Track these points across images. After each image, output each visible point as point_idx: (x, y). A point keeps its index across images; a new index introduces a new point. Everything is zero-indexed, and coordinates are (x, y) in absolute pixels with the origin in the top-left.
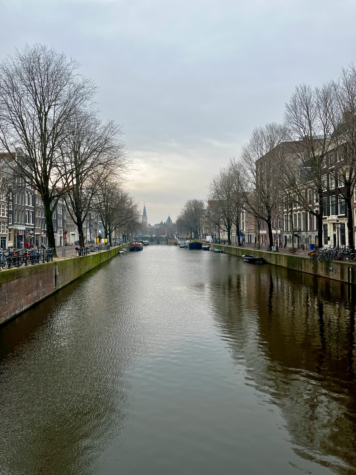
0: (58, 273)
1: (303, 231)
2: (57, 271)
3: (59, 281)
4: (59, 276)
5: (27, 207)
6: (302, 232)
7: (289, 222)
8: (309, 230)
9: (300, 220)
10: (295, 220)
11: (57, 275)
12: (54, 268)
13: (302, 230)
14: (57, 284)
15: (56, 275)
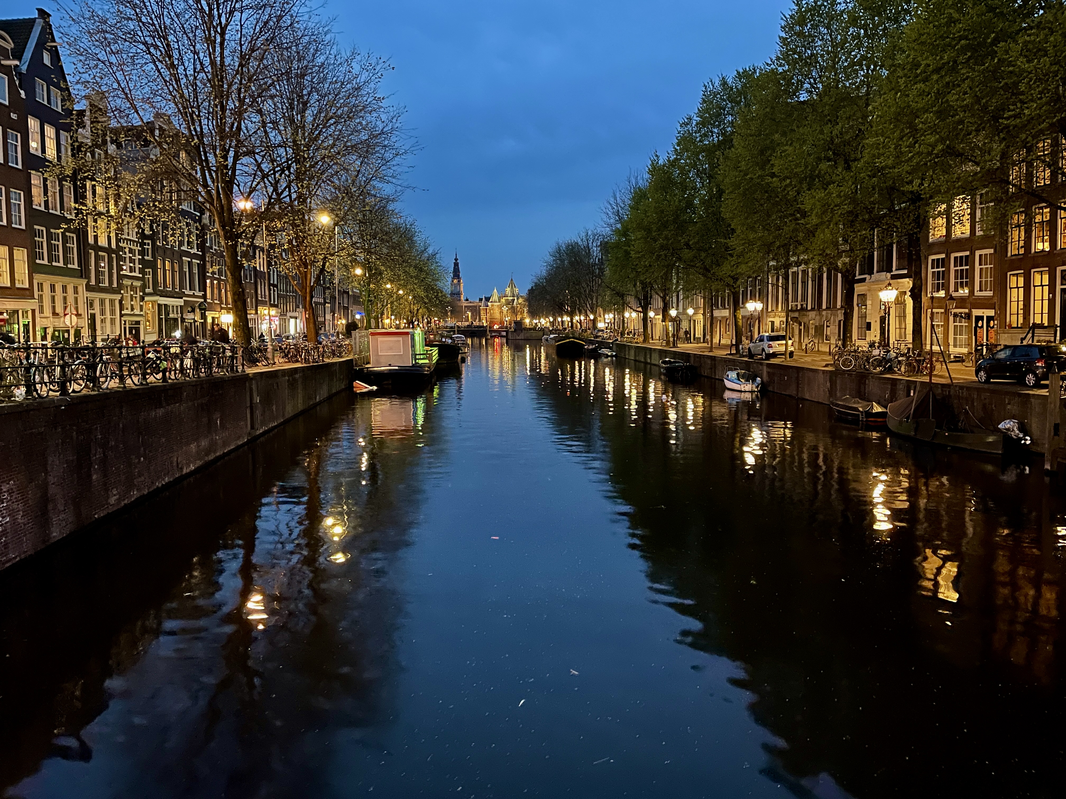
1: (813, 309)
2: (255, 394)
3: (260, 417)
4: (259, 405)
5: (187, 254)
6: (808, 313)
7: (780, 289)
8: (824, 307)
9: (805, 283)
10: (795, 283)
11: (255, 402)
12: (248, 387)
13: (809, 308)
14: (256, 423)
15: (252, 403)
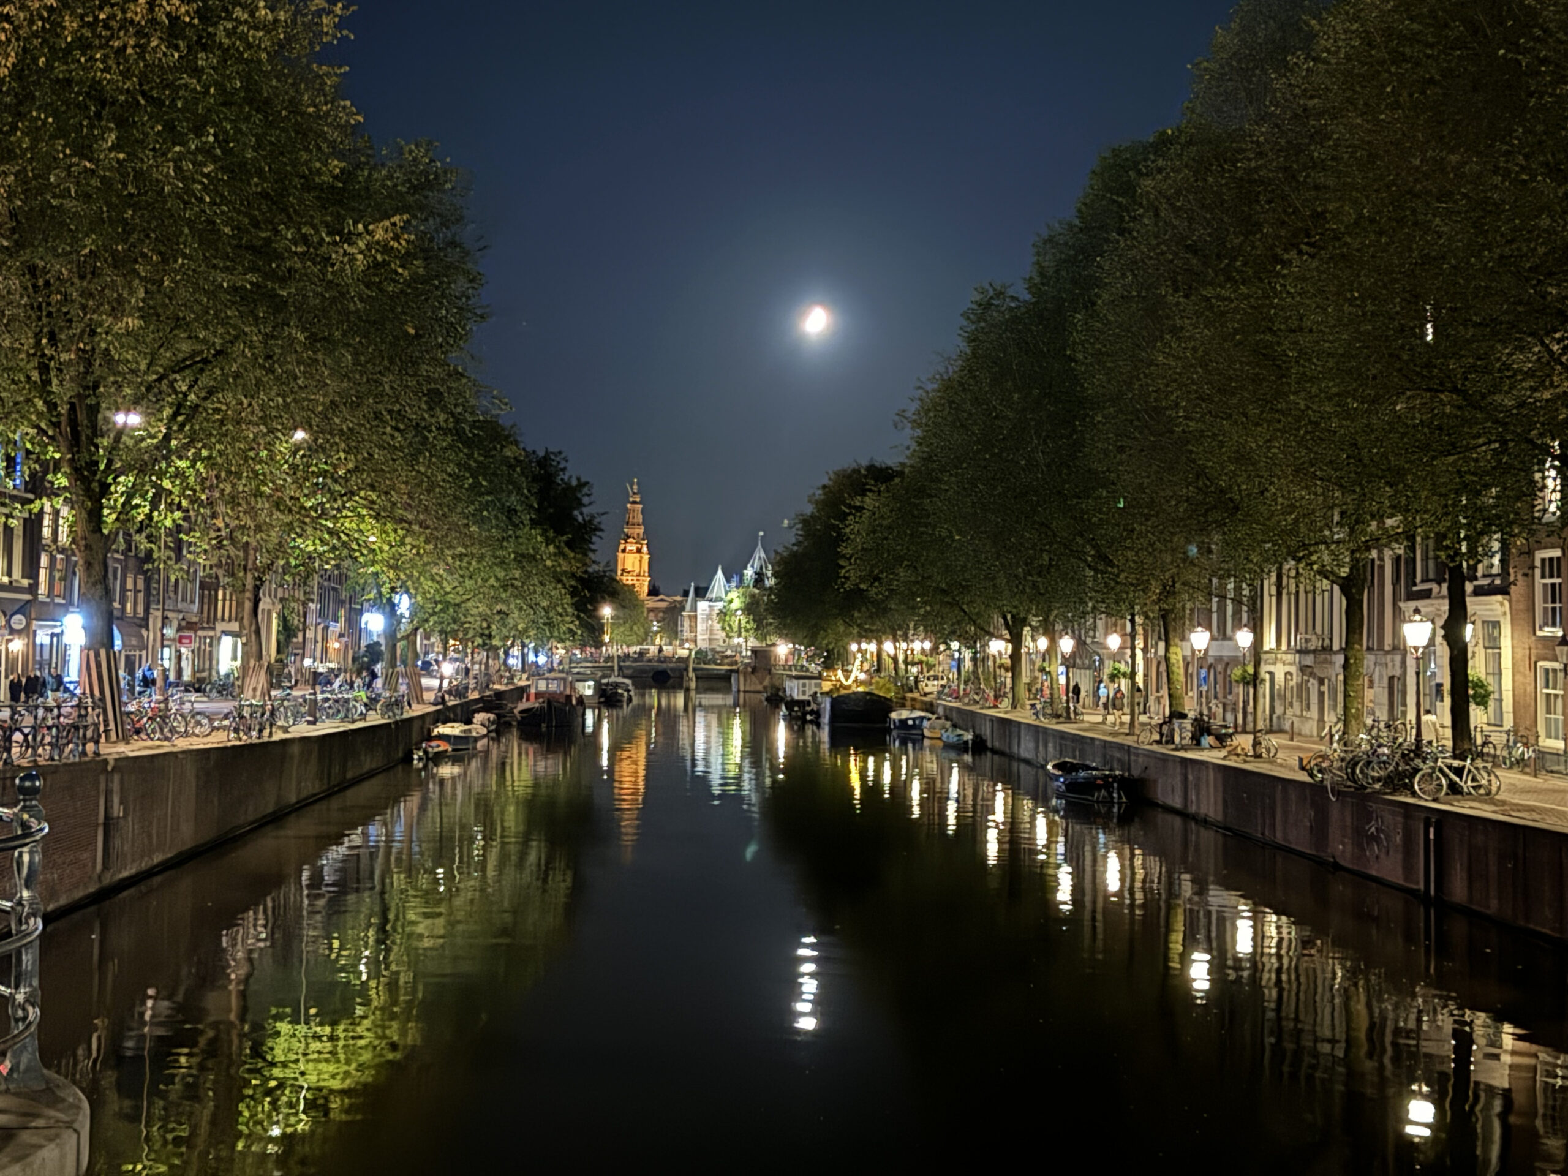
0: (118, 810)
2: (116, 800)
3: (123, 844)
4: (122, 822)
9: (1326, 593)
10: (1309, 593)
11: (115, 815)
12: (102, 786)
13: (1336, 647)
14: (113, 856)
15: (107, 817)
